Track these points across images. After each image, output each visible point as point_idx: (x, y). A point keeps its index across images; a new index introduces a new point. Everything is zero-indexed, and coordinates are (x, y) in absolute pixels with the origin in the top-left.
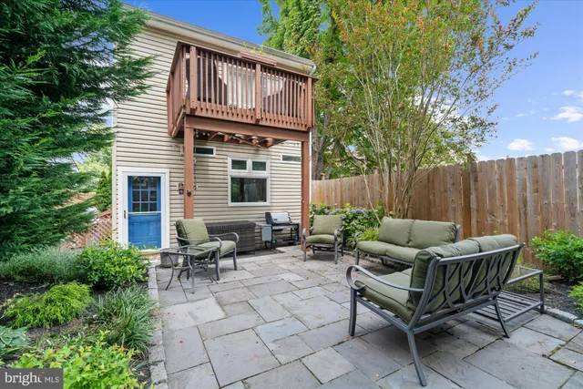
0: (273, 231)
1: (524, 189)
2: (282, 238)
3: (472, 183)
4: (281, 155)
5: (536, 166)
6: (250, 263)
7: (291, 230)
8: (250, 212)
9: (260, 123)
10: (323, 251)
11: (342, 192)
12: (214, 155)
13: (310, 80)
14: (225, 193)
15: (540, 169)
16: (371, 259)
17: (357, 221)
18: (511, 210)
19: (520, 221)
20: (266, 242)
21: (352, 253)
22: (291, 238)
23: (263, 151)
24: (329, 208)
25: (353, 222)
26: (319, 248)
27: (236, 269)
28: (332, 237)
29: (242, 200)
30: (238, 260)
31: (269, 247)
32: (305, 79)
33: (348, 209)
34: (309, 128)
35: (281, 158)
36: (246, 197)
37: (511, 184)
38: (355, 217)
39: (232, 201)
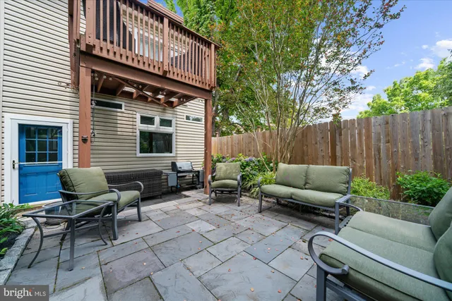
0: (178, 177)
1: (379, 140)
2: (185, 183)
3: (337, 136)
4: (185, 115)
5: (387, 123)
6: (156, 210)
7: (193, 176)
8: (158, 161)
9: (168, 76)
10: (226, 195)
11: (232, 145)
12: (123, 110)
13: (213, 46)
14: (134, 145)
15: (390, 125)
16: (267, 199)
17: (250, 167)
18: (368, 156)
19: (375, 165)
20: (172, 187)
21: (248, 194)
22: (193, 183)
23: (169, 111)
24: (223, 158)
25: (247, 169)
26: (222, 192)
27: (140, 220)
28: (235, 182)
29: (151, 152)
30: (143, 209)
31: (175, 192)
32: (208, 44)
33: (242, 158)
34: (212, 88)
35: (185, 117)
36: (154, 149)
37: (368, 137)
38: (248, 165)
39: (140, 153)
